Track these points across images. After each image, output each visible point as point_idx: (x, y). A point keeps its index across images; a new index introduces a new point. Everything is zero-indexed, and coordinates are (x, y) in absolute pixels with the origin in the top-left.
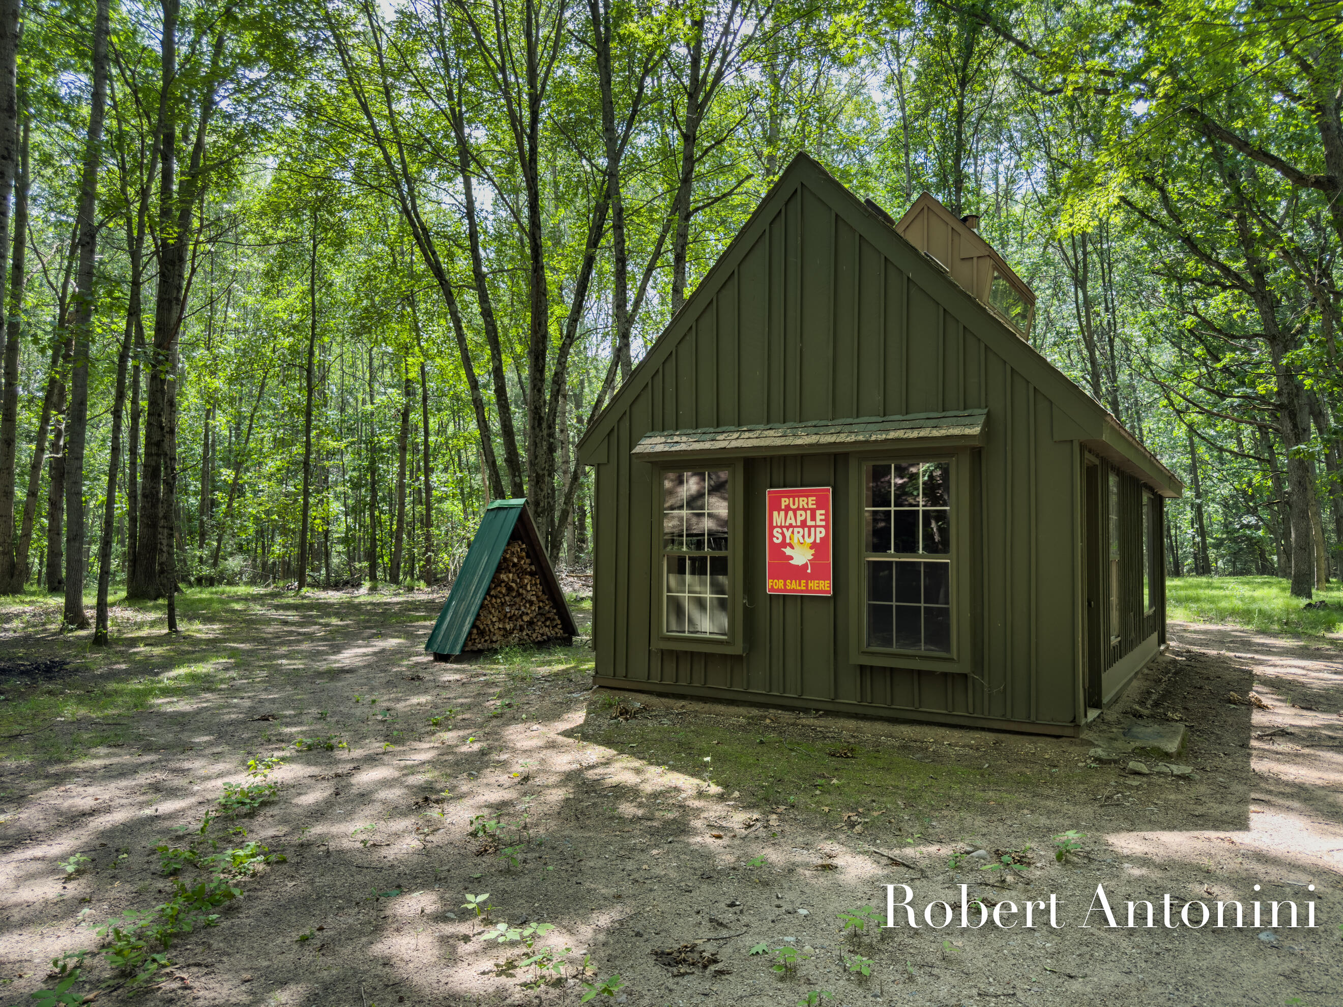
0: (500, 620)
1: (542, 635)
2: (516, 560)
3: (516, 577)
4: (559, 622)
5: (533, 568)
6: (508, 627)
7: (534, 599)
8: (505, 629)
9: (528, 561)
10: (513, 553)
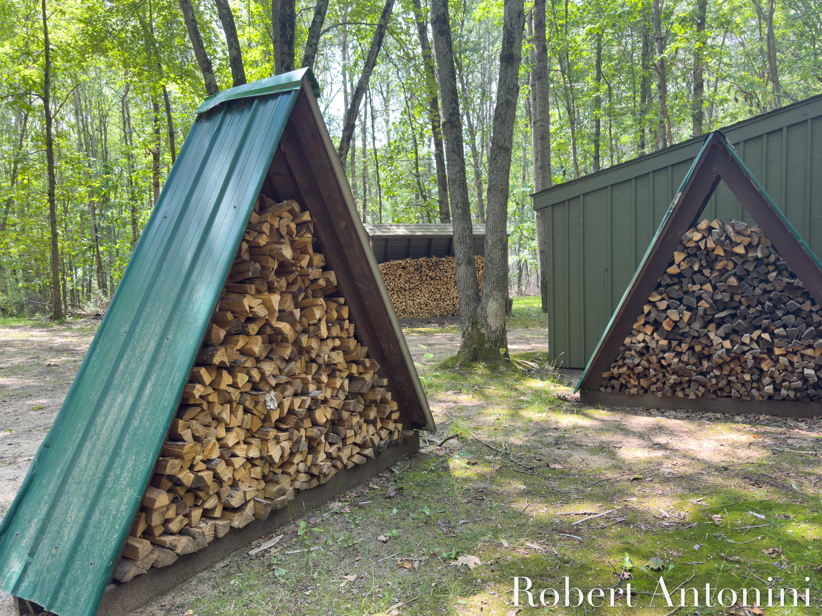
0: (250, 434)
1: (363, 446)
2: (288, 253)
3: (289, 305)
4: (394, 406)
5: (332, 276)
6: (275, 453)
7: (338, 358)
8: (267, 460)
9: (318, 259)
10: (277, 235)
